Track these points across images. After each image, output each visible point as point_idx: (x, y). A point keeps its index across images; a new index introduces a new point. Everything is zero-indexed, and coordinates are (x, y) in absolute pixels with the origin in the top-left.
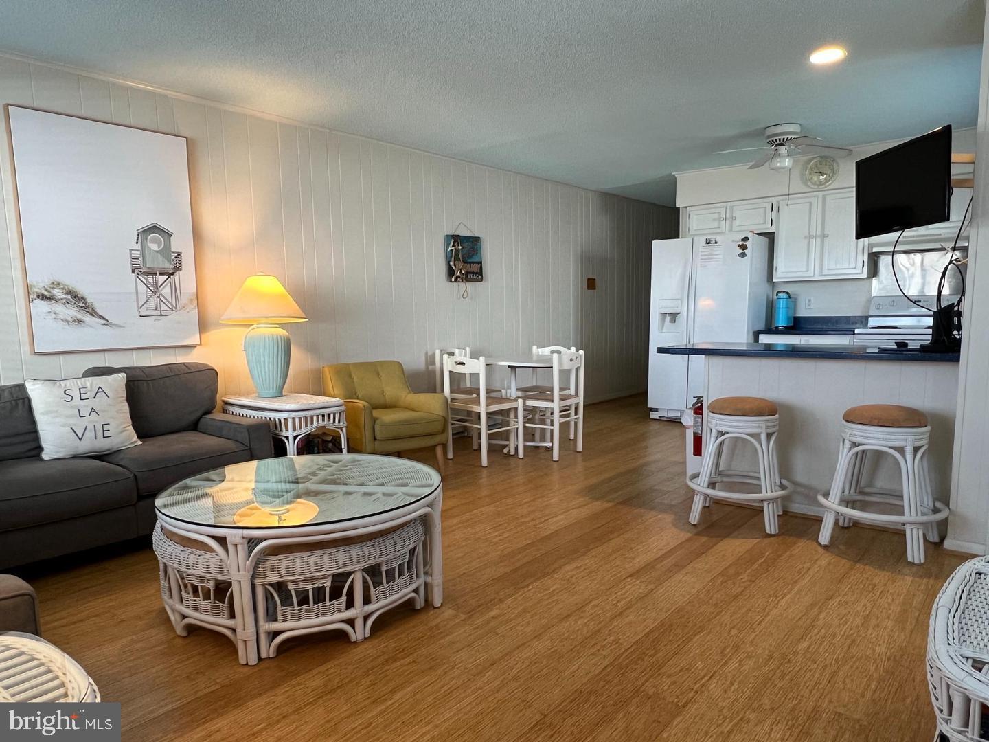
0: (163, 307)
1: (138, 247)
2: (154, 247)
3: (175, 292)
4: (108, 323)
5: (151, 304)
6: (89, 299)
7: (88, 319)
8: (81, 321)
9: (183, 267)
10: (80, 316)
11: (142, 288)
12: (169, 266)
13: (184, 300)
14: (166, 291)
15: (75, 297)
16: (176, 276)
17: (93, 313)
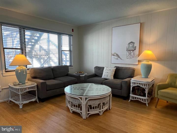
0: (131, 57)
1: (128, 46)
2: (131, 46)
3: (134, 54)
4: (121, 59)
5: (129, 56)
6: (119, 55)
7: (119, 59)
8: (118, 59)
9: (136, 49)
10: (117, 58)
11: (128, 53)
12: (133, 49)
13: (136, 55)
14: (132, 54)
15: (117, 55)
16: (135, 51)
17: (120, 58)
